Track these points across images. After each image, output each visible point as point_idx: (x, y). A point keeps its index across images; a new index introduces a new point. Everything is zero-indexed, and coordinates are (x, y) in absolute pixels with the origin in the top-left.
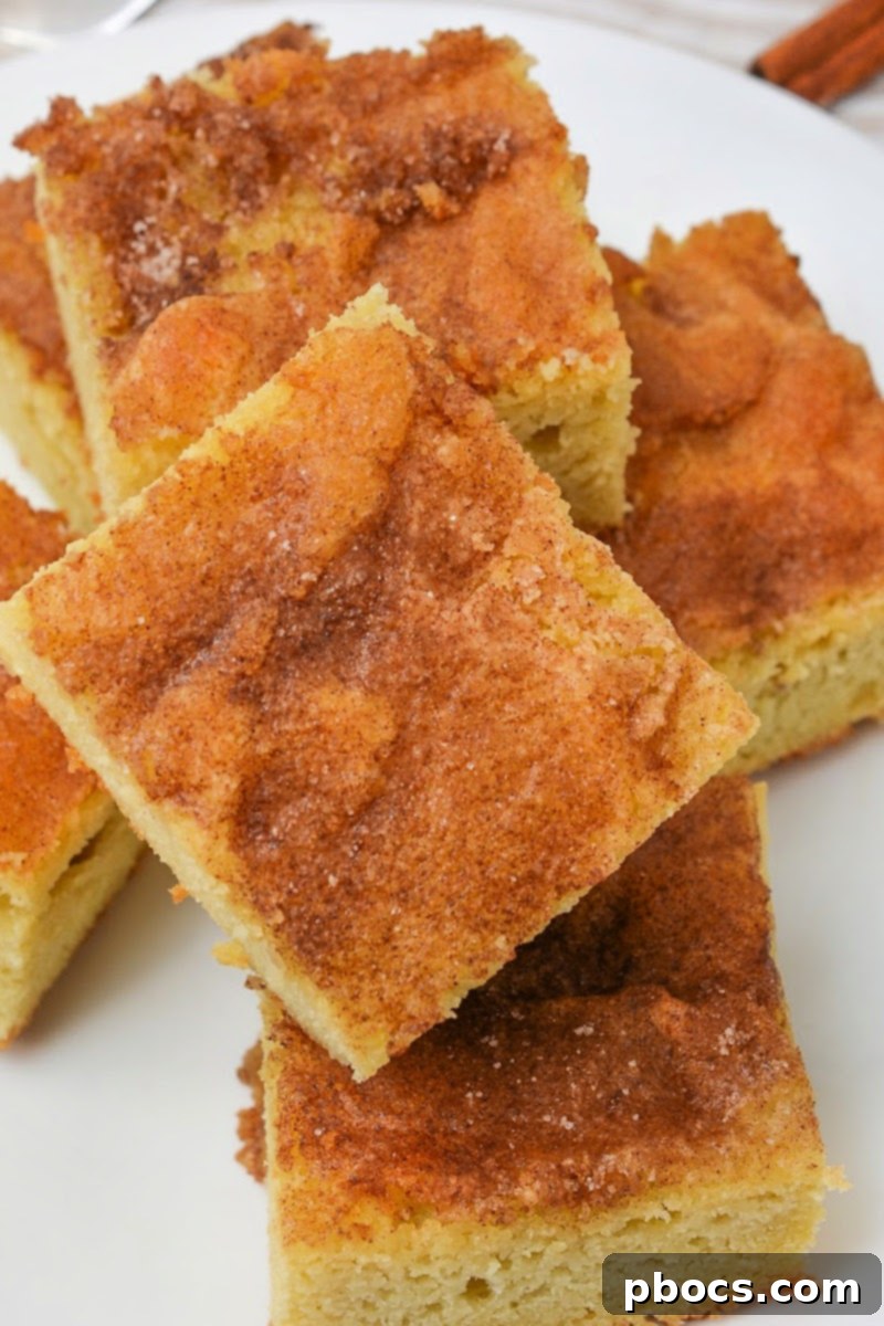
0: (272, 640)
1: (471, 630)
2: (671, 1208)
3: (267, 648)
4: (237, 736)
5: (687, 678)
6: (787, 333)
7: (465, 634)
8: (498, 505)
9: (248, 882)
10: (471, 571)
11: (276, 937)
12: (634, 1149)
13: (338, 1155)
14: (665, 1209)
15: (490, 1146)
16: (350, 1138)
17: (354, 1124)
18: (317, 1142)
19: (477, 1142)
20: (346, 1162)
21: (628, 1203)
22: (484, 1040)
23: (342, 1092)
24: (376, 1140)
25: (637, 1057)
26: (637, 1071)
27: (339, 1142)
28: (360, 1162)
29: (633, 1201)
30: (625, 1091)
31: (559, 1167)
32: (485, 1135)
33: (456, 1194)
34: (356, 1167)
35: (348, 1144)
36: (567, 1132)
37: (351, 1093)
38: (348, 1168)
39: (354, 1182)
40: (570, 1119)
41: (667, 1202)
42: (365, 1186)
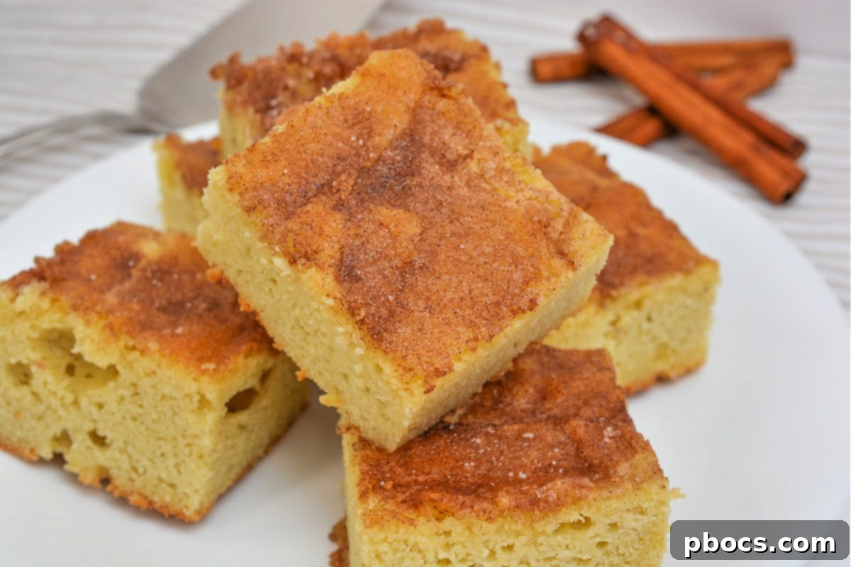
0: (355, 184)
1: (459, 186)
2: (585, 515)
3: (352, 186)
4: (338, 224)
5: (573, 215)
6: (603, 183)
7: (456, 187)
8: (468, 134)
9: (345, 298)
10: (457, 165)
11: (360, 329)
12: (562, 481)
13: (394, 492)
14: (581, 515)
15: (480, 486)
16: (400, 486)
17: (402, 480)
18: (382, 488)
19: (472, 484)
20: (400, 495)
21: (560, 510)
22: (473, 440)
23: (395, 466)
24: (416, 485)
25: (559, 448)
26: (559, 455)
27: (394, 487)
28: (408, 493)
29: (564, 510)
30: (554, 463)
31: (520, 490)
32: (476, 482)
33: (463, 503)
34: (404, 496)
35: (399, 489)
36: (522, 479)
37: (401, 466)
38: (401, 497)
39: (404, 502)
40: (524, 472)
41: (582, 512)
42: (411, 503)
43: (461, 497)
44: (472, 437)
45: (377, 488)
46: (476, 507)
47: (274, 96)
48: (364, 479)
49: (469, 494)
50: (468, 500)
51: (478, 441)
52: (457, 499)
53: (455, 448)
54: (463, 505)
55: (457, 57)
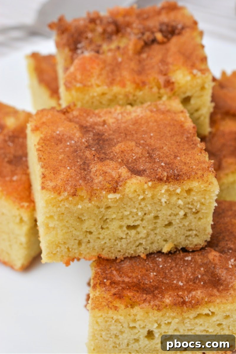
2: (212, 311)
12: (201, 291)
13: (110, 287)
14: (210, 311)
15: (157, 288)
16: (114, 283)
17: (116, 279)
18: (104, 283)
19: (153, 286)
20: (113, 289)
21: (198, 307)
22: (157, 259)
23: (113, 270)
24: (122, 284)
25: (203, 268)
26: (203, 271)
27: (111, 283)
28: (117, 289)
29: (200, 307)
30: (200, 277)
31: (177, 294)
32: (155, 285)
33: (145, 299)
34: (115, 291)
35: (113, 285)
36: (180, 286)
37: (116, 271)
38: (113, 291)
39: (114, 294)
40: (182, 282)
41: (210, 309)
42: (118, 295)
43: (145, 296)
44: (157, 257)
45: (102, 284)
46: (152, 303)
47: (80, 42)
48: (96, 277)
49: (149, 294)
50: (149, 297)
51: (160, 260)
52: (142, 297)
53: (147, 263)
54: (145, 300)
55: (180, 26)
